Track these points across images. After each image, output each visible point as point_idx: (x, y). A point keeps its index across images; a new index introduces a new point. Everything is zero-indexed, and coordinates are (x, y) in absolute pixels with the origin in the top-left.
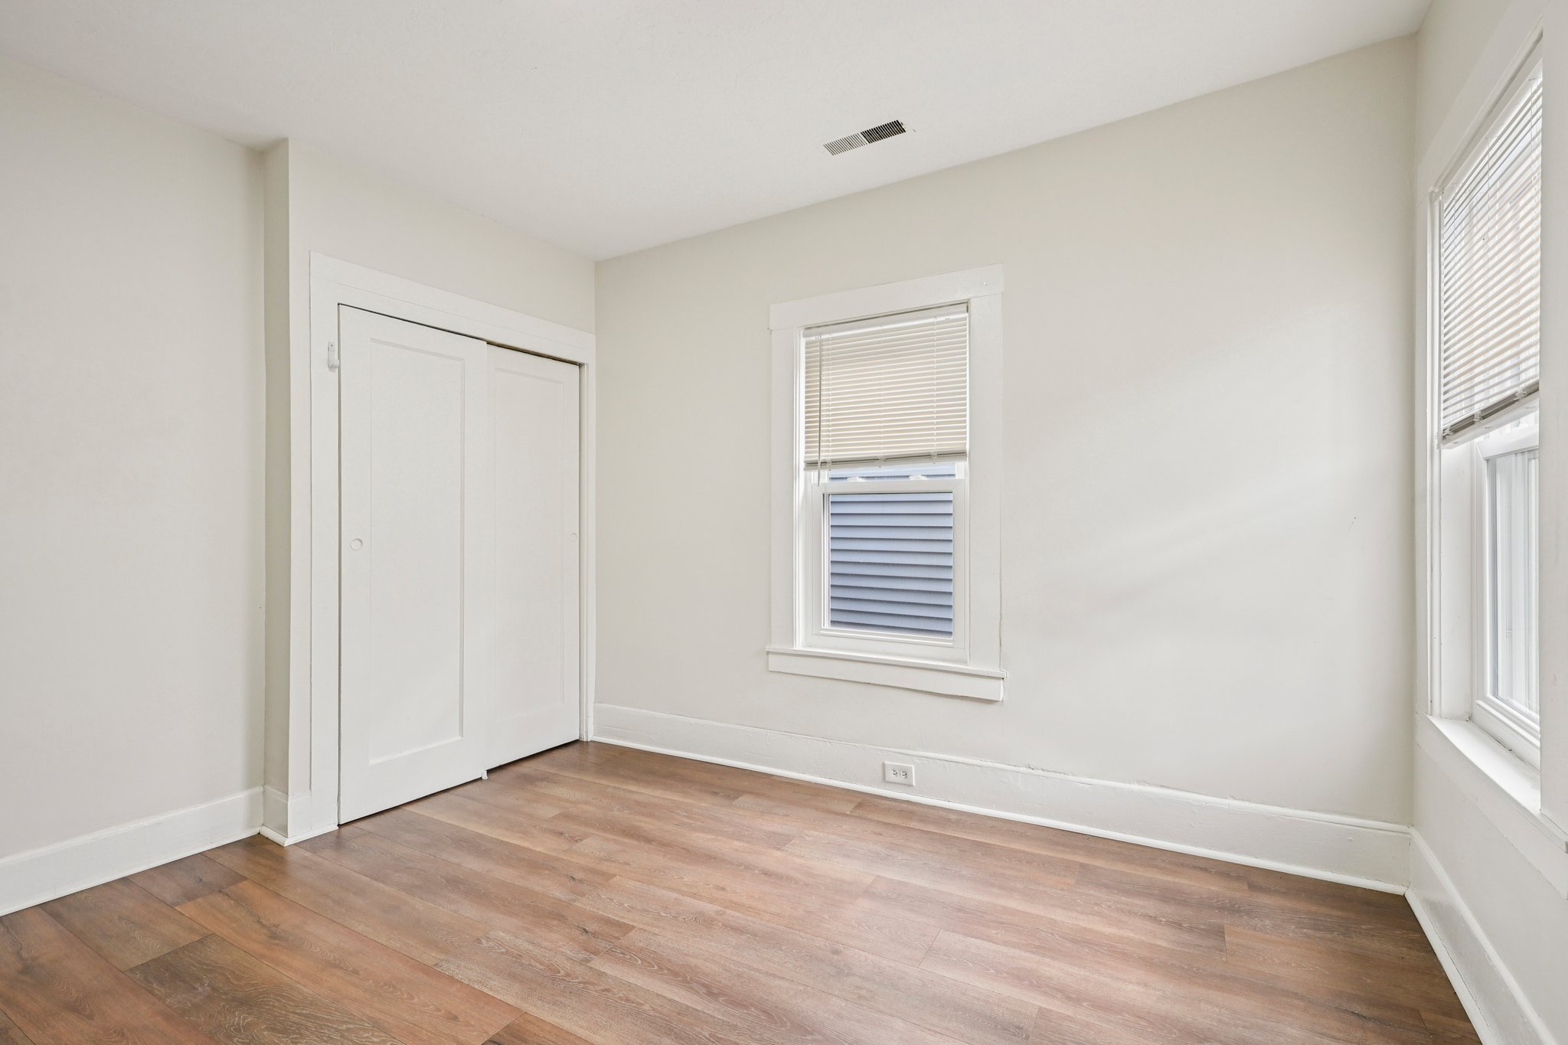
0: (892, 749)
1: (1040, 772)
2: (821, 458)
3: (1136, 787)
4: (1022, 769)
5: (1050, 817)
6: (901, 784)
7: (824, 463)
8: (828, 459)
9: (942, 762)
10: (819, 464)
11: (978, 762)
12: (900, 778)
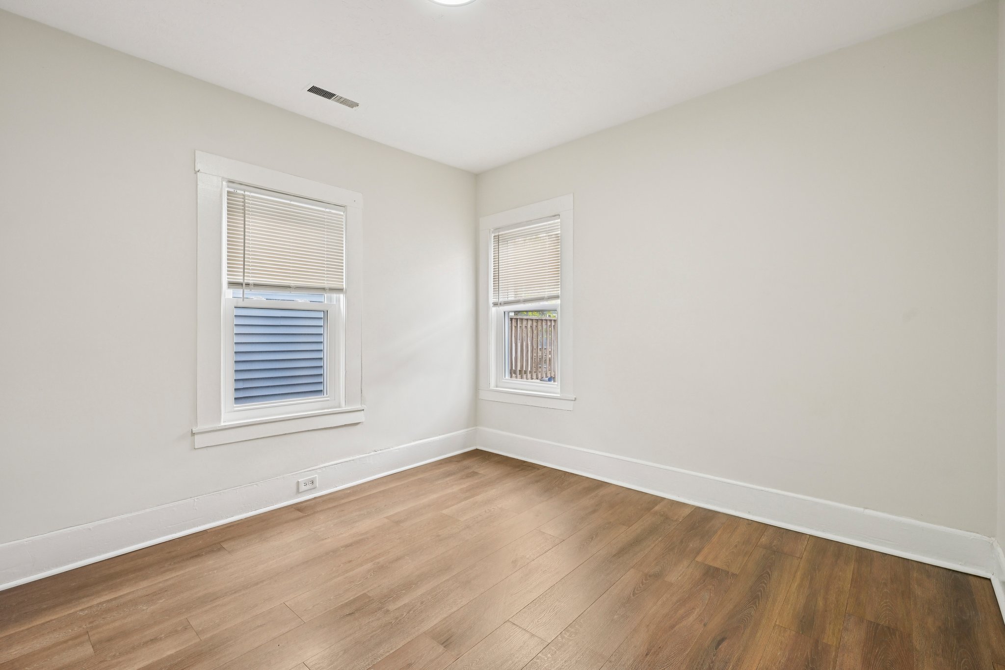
0: (303, 471)
1: (380, 451)
2: (245, 281)
3: (413, 443)
4: (372, 453)
5: (384, 471)
6: (311, 489)
7: (247, 284)
8: (251, 282)
9: (334, 466)
10: (244, 285)
11: (351, 458)
12: (308, 487)
